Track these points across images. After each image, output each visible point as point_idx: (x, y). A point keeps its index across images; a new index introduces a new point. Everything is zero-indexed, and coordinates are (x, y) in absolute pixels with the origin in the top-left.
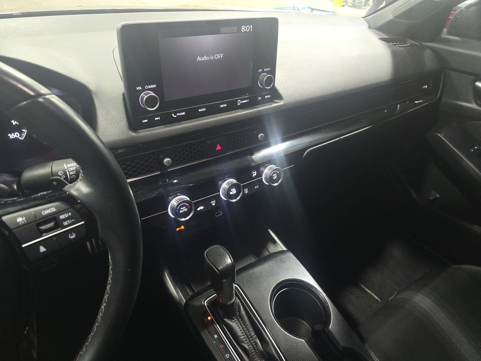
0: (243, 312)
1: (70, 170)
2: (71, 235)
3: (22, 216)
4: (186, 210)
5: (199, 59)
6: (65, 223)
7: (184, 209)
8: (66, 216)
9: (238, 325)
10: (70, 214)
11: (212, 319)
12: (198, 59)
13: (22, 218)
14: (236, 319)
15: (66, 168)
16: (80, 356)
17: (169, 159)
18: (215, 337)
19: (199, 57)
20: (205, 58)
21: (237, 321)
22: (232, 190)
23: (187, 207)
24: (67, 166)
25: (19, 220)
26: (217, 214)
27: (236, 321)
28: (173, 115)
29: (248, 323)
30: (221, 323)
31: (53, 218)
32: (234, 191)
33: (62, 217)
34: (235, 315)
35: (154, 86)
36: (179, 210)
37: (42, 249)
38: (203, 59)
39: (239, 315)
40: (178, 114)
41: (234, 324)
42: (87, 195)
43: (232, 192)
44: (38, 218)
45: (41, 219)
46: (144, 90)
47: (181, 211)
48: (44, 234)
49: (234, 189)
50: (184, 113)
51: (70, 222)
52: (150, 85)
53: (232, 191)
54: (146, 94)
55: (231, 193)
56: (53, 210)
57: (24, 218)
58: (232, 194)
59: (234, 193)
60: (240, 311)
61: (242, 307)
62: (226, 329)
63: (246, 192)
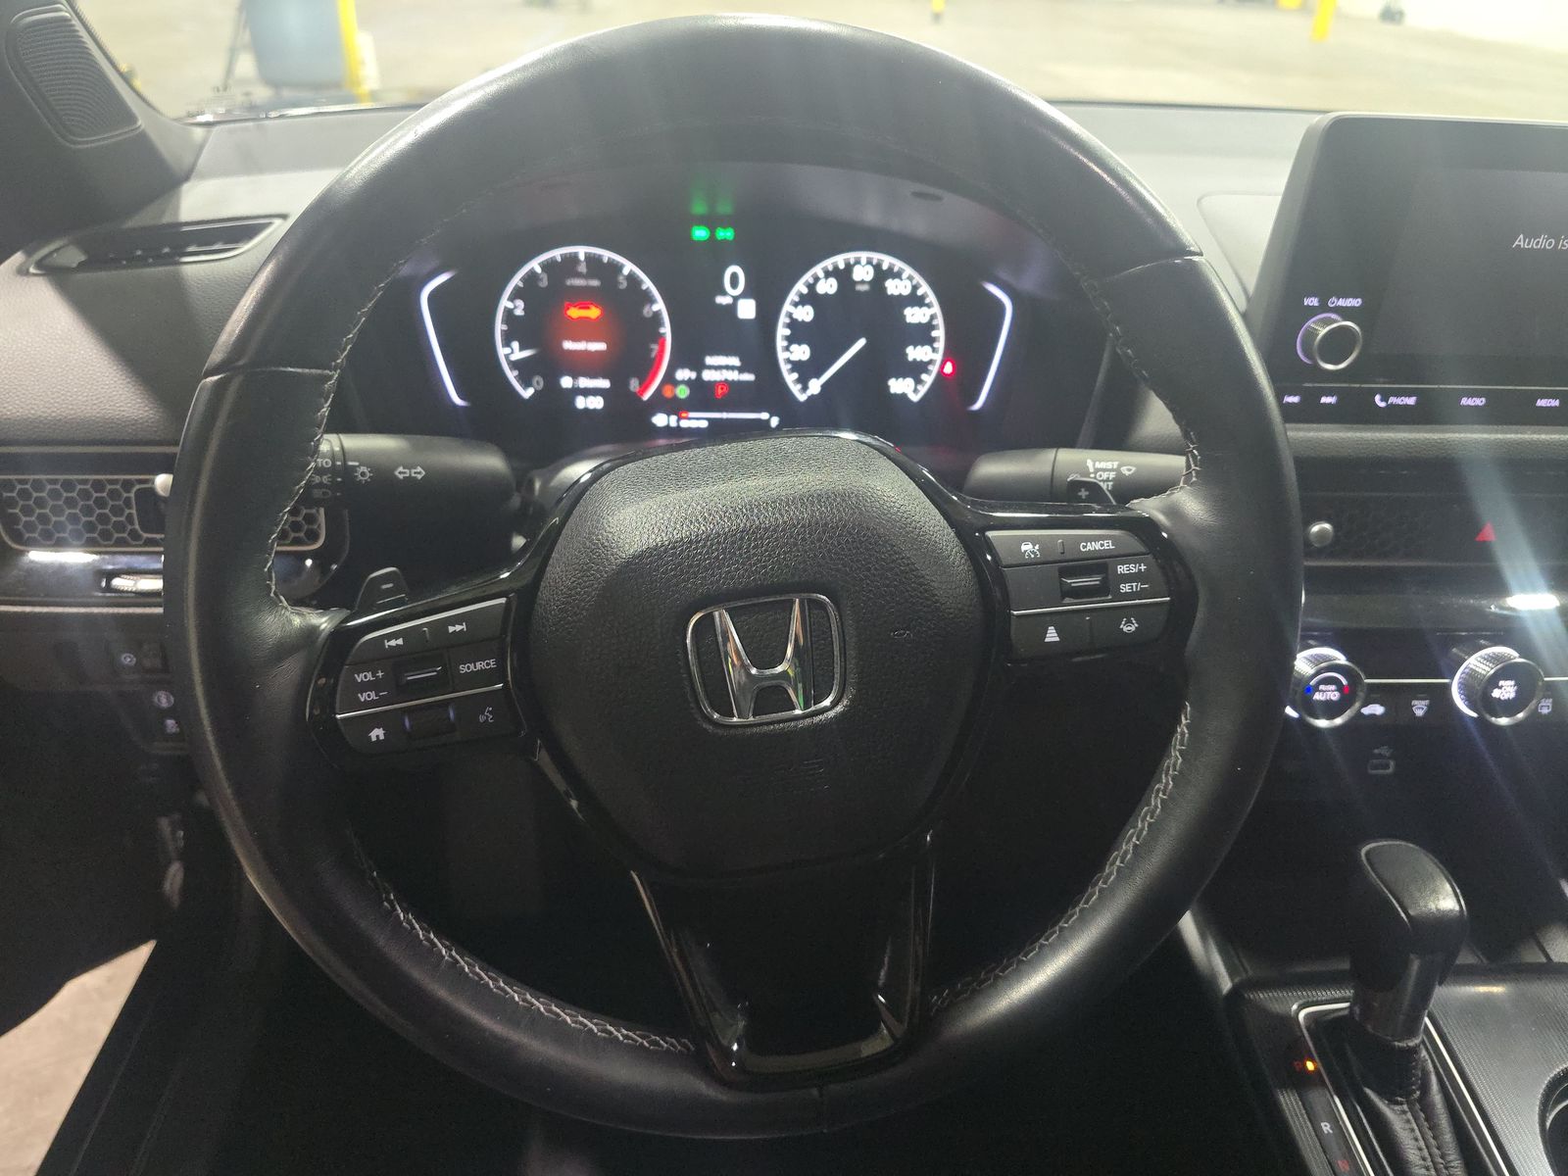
0: (1437, 1097)
1: (1101, 476)
2: (1129, 622)
3: (1034, 540)
4: (1335, 696)
5: (1521, 241)
6: (1125, 588)
7: (1330, 694)
8: (1134, 569)
9: (1413, 1130)
10: (1143, 567)
11: (1317, 1070)
12: (1517, 243)
13: (1034, 546)
14: (1405, 1107)
15: (1091, 470)
16: (1040, 948)
17: (1327, 526)
18: (1324, 1129)
19: (1521, 236)
20: (1543, 243)
21: (1409, 1116)
22: (1501, 683)
23: (1340, 688)
24: (1094, 465)
25: (1026, 547)
26: (1376, 767)
27: (1404, 1112)
28: (1377, 398)
29: (1448, 1137)
30: (1353, 1096)
31: (1099, 565)
32: (1508, 689)
33: (1122, 569)
34: (1408, 1094)
35: (1356, 302)
36: (1316, 688)
37: (1052, 635)
38: (1533, 244)
39: (1420, 1100)
40: (1393, 400)
41: (1397, 1118)
42: (1199, 530)
43: (1500, 691)
44: (1068, 556)
45: (1072, 561)
46: (1324, 307)
47: (1317, 693)
48: (1067, 600)
49: (1513, 683)
50: (1411, 401)
51: (1137, 586)
52: (1346, 296)
53: (1500, 688)
54: (1327, 322)
55: (1496, 693)
56: (1108, 545)
57: (1037, 547)
58: (1499, 699)
59: (1506, 698)
60: (1425, 1088)
61: (1434, 1079)
62: (1365, 1121)
63: (1545, 711)
